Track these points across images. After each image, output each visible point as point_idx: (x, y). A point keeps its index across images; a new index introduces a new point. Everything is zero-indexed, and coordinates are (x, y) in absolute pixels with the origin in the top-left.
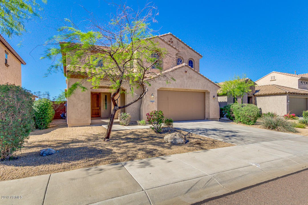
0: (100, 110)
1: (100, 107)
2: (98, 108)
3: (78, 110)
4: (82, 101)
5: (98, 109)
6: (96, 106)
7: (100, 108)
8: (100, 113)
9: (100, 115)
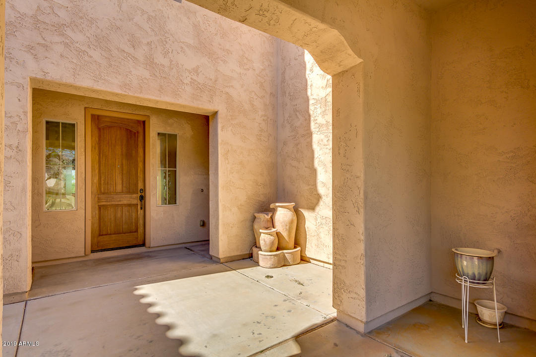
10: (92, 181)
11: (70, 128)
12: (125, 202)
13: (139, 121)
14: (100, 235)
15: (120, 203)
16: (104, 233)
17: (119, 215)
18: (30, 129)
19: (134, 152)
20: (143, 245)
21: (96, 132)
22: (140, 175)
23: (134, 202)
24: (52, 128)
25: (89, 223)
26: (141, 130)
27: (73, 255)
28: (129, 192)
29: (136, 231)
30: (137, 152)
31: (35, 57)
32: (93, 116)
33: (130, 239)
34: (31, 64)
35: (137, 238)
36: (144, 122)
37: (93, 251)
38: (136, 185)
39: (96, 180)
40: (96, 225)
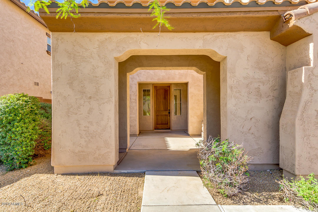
0: (169, 116)
1: (169, 110)
2: (167, 113)
3: (79, 125)
4: (90, 98)
5: (166, 115)
6: (162, 109)
7: (169, 113)
8: (169, 121)
9: (169, 124)
10: (154, 107)
11: (149, 91)
12: (164, 114)
13: (168, 86)
14: (157, 124)
15: (163, 114)
16: (158, 124)
17: (162, 118)
18: (138, 94)
19: (166, 97)
20: (170, 129)
21: (155, 91)
22: (169, 105)
23: (167, 114)
24: (144, 91)
25: (154, 120)
26: (169, 89)
27: (150, 130)
28: (165, 111)
29: (168, 124)
30: (168, 97)
31: (138, 76)
32: (154, 86)
33: (166, 126)
34: (138, 79)
35: (168, 126)
36: (170, 86)
37: (155, 129)
38: (167, 108)
39: (156, 107)
40: (156, 121)
